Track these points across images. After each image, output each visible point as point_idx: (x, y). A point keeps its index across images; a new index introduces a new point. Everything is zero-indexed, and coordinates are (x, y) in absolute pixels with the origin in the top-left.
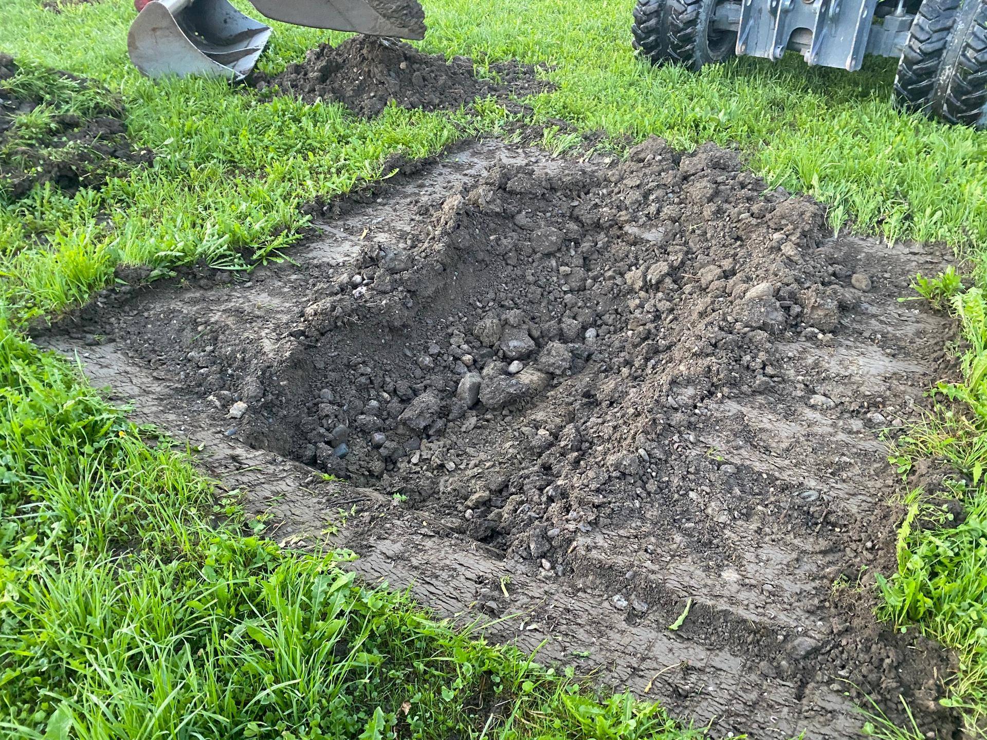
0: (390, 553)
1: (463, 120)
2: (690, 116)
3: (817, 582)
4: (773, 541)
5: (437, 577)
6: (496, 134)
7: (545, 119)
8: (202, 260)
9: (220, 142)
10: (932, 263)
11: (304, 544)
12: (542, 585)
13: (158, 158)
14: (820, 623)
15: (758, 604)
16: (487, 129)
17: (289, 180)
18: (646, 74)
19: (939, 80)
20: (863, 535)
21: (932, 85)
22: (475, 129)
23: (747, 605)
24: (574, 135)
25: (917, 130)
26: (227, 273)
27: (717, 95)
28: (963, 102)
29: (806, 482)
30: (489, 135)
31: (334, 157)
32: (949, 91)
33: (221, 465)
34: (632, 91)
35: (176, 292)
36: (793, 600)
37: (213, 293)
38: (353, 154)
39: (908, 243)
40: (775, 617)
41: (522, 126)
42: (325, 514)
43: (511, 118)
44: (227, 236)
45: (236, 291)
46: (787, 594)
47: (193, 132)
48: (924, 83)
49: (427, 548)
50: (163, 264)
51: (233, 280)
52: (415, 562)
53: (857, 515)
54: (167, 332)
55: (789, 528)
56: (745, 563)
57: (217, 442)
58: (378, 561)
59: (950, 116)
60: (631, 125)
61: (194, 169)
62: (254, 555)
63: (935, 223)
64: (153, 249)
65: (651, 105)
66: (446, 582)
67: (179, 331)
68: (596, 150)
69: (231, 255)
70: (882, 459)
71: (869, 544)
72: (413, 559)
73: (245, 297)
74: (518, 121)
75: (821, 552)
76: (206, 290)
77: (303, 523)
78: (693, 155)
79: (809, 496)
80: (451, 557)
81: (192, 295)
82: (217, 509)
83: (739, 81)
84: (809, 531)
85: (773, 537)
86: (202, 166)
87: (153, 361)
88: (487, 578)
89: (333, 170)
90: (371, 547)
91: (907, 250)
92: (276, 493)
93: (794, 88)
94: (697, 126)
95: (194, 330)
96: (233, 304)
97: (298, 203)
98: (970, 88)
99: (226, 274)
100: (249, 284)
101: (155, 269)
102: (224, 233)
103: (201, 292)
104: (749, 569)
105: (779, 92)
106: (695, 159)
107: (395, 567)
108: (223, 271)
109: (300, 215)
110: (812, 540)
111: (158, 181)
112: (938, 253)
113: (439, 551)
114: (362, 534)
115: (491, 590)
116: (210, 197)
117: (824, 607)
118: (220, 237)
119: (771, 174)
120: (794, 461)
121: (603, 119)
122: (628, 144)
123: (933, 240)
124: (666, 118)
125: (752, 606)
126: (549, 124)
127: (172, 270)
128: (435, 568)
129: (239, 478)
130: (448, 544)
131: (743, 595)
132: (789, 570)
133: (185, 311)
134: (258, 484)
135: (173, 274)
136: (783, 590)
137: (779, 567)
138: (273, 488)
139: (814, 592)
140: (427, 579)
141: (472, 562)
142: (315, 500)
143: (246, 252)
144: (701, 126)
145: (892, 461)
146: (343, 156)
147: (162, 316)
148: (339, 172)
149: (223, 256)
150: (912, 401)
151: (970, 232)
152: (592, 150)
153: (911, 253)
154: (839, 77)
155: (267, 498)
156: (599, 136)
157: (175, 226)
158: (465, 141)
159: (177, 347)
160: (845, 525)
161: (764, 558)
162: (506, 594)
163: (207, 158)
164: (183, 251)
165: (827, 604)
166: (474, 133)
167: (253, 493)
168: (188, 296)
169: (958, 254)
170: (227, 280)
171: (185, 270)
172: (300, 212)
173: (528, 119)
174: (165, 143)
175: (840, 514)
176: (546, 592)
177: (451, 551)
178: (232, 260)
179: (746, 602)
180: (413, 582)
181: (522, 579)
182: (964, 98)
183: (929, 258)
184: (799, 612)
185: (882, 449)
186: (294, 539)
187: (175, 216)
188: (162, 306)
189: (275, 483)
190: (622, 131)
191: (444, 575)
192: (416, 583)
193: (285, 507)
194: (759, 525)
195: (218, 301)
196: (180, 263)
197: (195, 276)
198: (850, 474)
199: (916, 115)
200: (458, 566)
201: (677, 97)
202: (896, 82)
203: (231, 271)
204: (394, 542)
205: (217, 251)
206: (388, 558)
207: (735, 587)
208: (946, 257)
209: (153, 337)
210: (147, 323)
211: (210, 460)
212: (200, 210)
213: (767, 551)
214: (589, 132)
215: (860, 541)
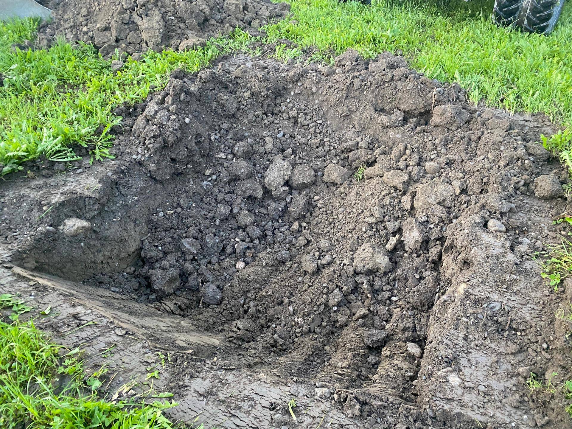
0: (202, 391)
1: (221, 42)
2: (369, 34)
3: (514, 379)
4: (477, 346)
5: (240, 408)
6: (244, 51)
7: (275, 40)
8: (43, 156)
9: (52, 65)
10: (538, 127)
11: (133, 392)
12: (320, 404)
13: (6, 79)
14: (525, 417)
15: (479, 405)
16: (237, 48)
17: (104, 91)
18: (336, 6)
19: (522, 4)
20: (539, 338)
21: (518, 7)
22: (230, 48)
23: (472, 407)
24: (295, 50)
25: (510, 38)
26: (63, 163)
27: (383, 19)
28: (538, 18)
29: (491, 296)
30: (240, 52)
31: (135, 73)
32: (528, 11)
33: (65, 324)
34: (329, 19)
35: (24, 181)
36: (501, 398)
37: (53, 179)
38: (148, 70)
39: (521, 114)
40: (493, 415)
41: (261, 45)
42: (148, 357)
43: (252, 39)
44: (60, 138)
45: (70, 177)
46: (496, 393)
47: (32, 59)
48: (513, 7)
49: (229, 381)
50: (12, 161)
51: (67, 169)
52: (222, 397)
53: (530, 321)
54: (20, 213)
55: (486, 335)
56: (462, 368)
57: (60, 303)
58: (193, 399)
59: (529, 28)
60: (333, 41)
61: (33, 86)
62: (92, 415)
63: (536, 100)
64: (3, 151)
65: (343, 28)
66: (248, 412)
67: (28, 211)
68: (312, 60)
69: (64, 150)
70: (537, 274)
71: (545, 346)
72: (219, 393)
73: (77, 181)
74: (258, 41)
75: (512, 354)
76: (47, 177)
77: (132, 370)
78: (375, 61)
79: (495, 307)
80: (249, 387)
81: (37, 183)
82: (61, 370)
83: (395, 9)
84: (501, 337)
85: (476, 342)
86: (40, 83)
87: (9, 237)
88: (278, 405)
89: (135, 82)
90: (186, 386)
91: (522, 118)
92: (108, 344)
93: (430, 13)
94: (374, 40)
95: (40, 209)
96: (68, 188)
97: (112, 107)
98: (542, 9)
99: (61, 165)
100: (79, 171)
101: (6, 165)
102: (58, 135)
103: (44, 180)
104: (466, 374)
105: (421, 16)
106: (379, 63)
107: (207, 403)
108: (60, 163)
109: (113, 117)
110: (503, 343)
111: (7, 96)
112: (540, 120)
113: (239, 383)
114: (178, 374)
115: (283, 414)
116: (47, 107)
117: (524, 401)
118: (55, 137)
119: (428, 71)
120: (480, 280)
121: (314, 38)
122: (333, 54)
123: (536, 111)
124: (354, 36)
125: (475, 407)
126: (279, 43)
127: (20, 165)
128: (237, 400)
129: (79, 334)
130: (244, 375)
131: (467, 398)
132: (492, 371)
133: (32, 196)
134: (95, 338)
135: (21, 168)
136: (493, 389)
137: (486, 368)
138: (107, 340)
139: (514, 389)
140: (232, 412)
141: (265, 390)
142: (139, 345)
143: (75, 147)
144: (377, 41)
145: (545, 276)
146: (141, 72)
147: (15, 200)
148: (139, 83)
149: (59, 151)
150: (546, 228)
151: (559, 105)
152: (309, 59)
153: (524, 120)
154: (455, 5)
155: (102, 350)
156: (312, 50)
157: (21, 131)
158: (224, 56)
159: (28, 224)
160: (523, 330)
161: (474, 362)
162: (294, 418)
163: (43, 78)
164: (27, 151)
165: (526, 399)
166: (230, 51)
167: (91, 348)
168: (33, 183)
169: (553, 120)
170: (63, 169)
171: (31, 164)
172: (113, 114)
173: (264, 40)
174: (12, 68)
175: (519, 321)
176: (323, 412)
177: (247, 382)
178: (65, 154)
179: (470, 404)
180: (222, 417)
181: (304, 401)
182: (538, 15)
183: (535, 124)
184: (509, 408)
185: (536, 266)
186: (125, 388)
187: (20, 123)
188: (14, 193)
189: (108, 334)
190: (327, 46)
191: (245, 406)
192: (224, 417)
193: (117, 356)
194: (465, 333)
195: (57, 186)
196: (26, 159)
197: (38, 168)
198: (518, 288)
199: (508, 28)
200: (255, 396)
201: (359, 21)
202: (495, 6)
203: (65, 162)
204: (204, 379)
205: (54, 149)
206: (201, 395)
207: (460, 391)
208: (545, 123)
209: (9, 218)
210: (3, 207)
211: (56, 320)
212: (40, 117)
213: (475, 356)
214: (306, 47)
215: (537, 342)
